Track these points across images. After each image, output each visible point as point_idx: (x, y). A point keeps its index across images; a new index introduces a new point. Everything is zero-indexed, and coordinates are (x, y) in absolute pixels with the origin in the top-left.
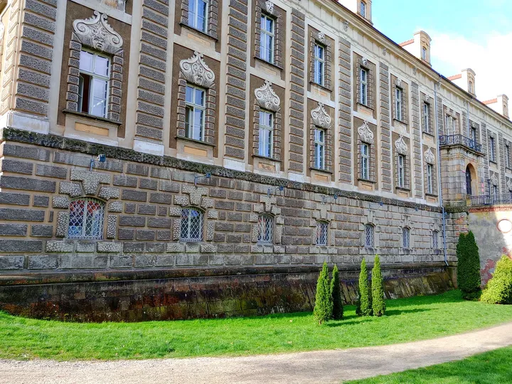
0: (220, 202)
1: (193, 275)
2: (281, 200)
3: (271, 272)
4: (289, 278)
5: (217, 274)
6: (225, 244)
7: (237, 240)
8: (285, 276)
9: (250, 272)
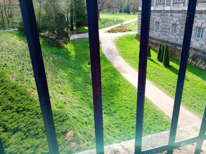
0: (163, 21)
1: (155, 39)
2: (180, 19)
3: (172, 44)
4: (178, 48)
5: (160, 40)
6: (163, 33)
7: (166, 32)
8: (176, 46)
9: (167, 42)
